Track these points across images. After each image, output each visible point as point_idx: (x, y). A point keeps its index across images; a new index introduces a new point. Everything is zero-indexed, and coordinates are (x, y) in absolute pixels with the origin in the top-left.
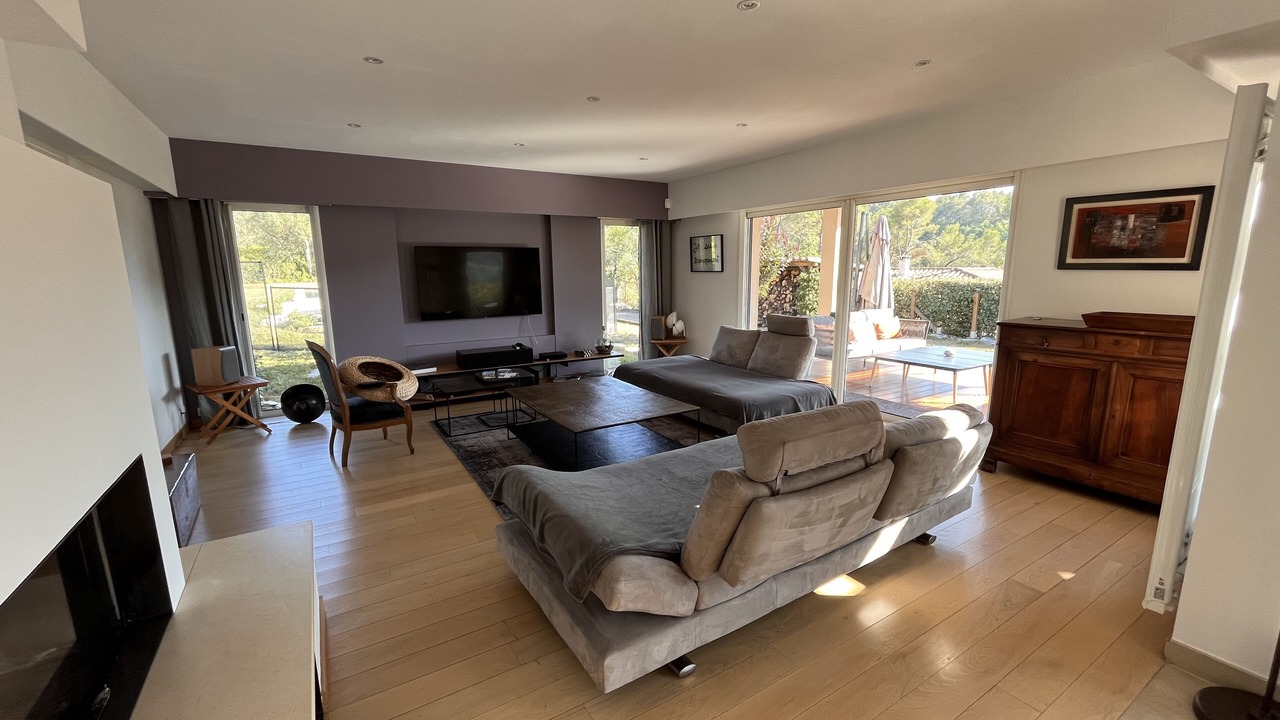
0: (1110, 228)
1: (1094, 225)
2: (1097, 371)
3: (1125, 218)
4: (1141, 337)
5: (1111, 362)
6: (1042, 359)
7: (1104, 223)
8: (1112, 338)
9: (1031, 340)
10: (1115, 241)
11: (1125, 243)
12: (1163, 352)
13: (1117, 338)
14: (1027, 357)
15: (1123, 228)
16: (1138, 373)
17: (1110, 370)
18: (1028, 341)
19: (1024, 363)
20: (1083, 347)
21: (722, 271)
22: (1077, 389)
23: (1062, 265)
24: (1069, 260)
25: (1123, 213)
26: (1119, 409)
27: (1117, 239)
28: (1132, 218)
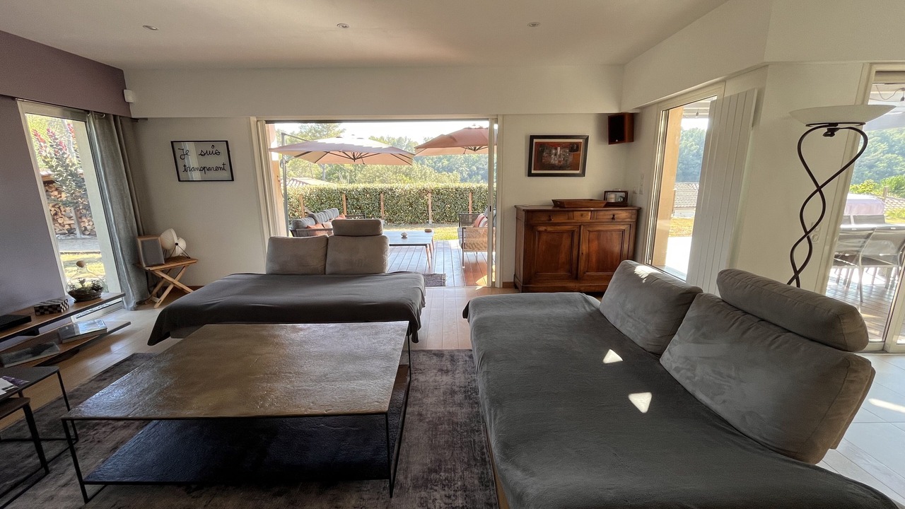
0: (550, 154)
1: (543, 152)
2: (574, 231)
3: (556, 149)
4: (591, 211)
5: (580, 226)
6: (549, 229)
7: (547, 151)
8: (579, 213)
9: (544, 218)
10: (552, 161)
11: (557, 162)
12: (600, 217)
13: (582, 212)
14: (542, 228)
15: (556, 155)
16: (590, 229)
17: (580, 229)
18: (543, 219)
19: (540, 232)
20: (568, 219)
21: (233, 180)
22: (566, 242)
23: (530, 174)
24: (533, 172)
25: (555, 146)
26: (584, 248)
27: (554, 160)
28: (559, 148)
